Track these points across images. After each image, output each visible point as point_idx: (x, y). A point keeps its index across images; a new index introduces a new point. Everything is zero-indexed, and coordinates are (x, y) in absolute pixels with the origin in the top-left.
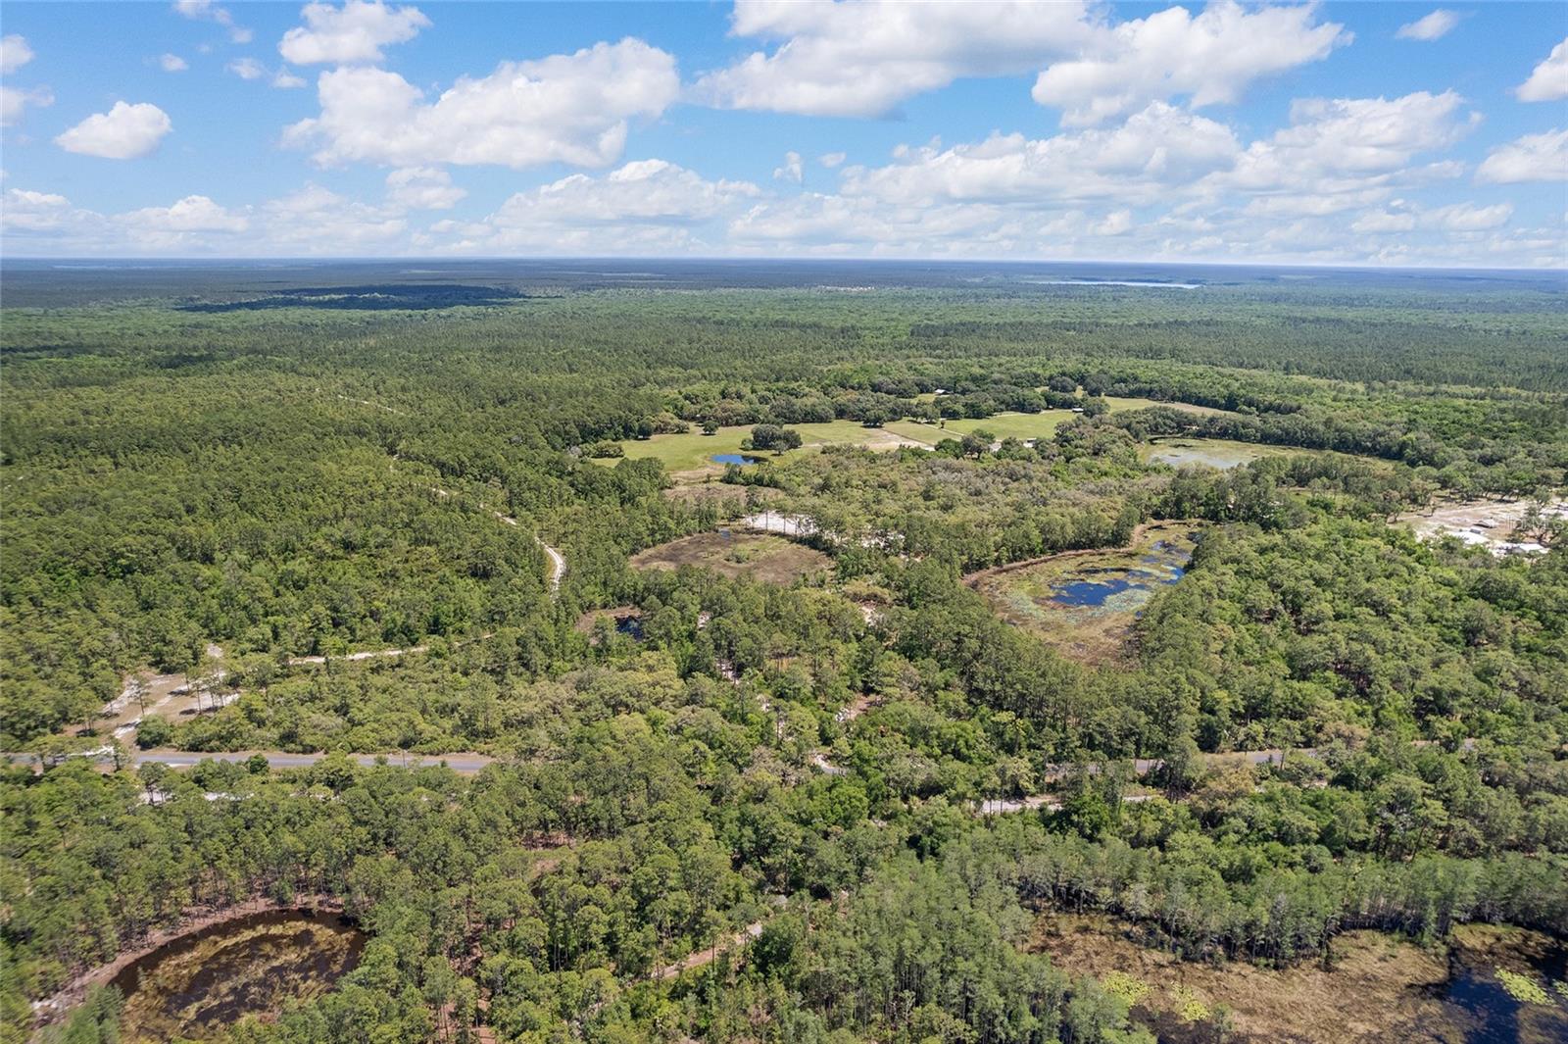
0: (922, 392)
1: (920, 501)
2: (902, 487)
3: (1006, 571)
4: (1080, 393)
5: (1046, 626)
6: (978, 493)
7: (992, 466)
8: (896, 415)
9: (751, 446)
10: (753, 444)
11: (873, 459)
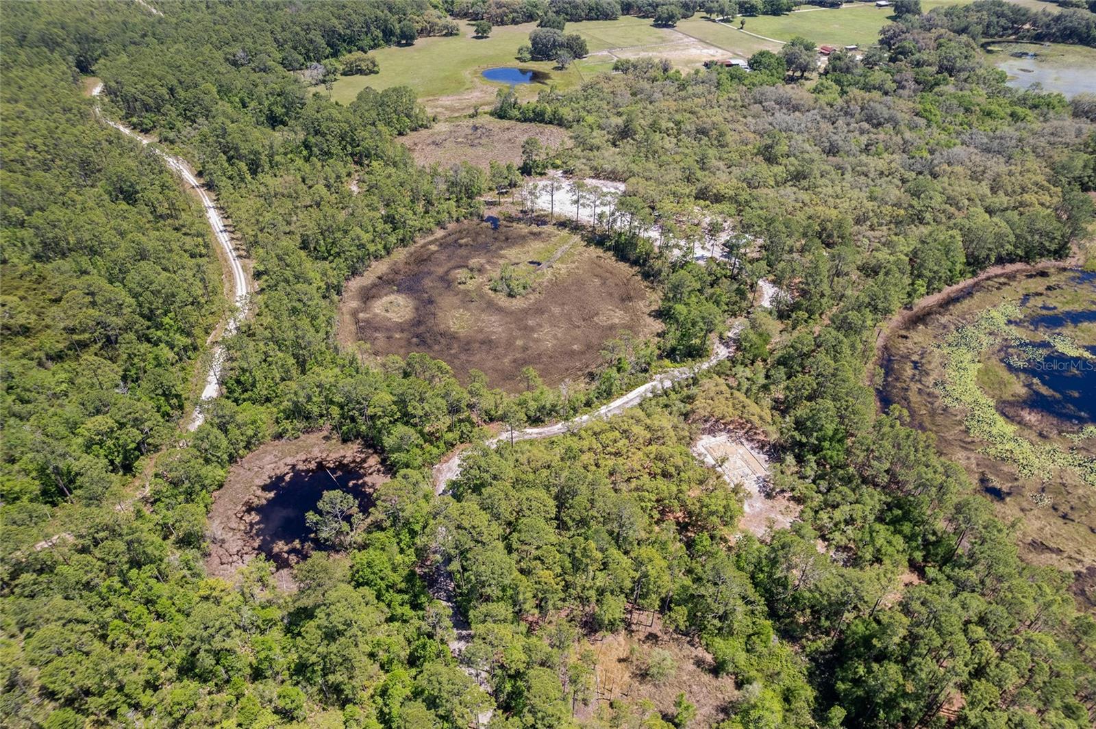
8: (688, 9)
9: (529, 56)
10: (531, 53)
11: (682, 87)
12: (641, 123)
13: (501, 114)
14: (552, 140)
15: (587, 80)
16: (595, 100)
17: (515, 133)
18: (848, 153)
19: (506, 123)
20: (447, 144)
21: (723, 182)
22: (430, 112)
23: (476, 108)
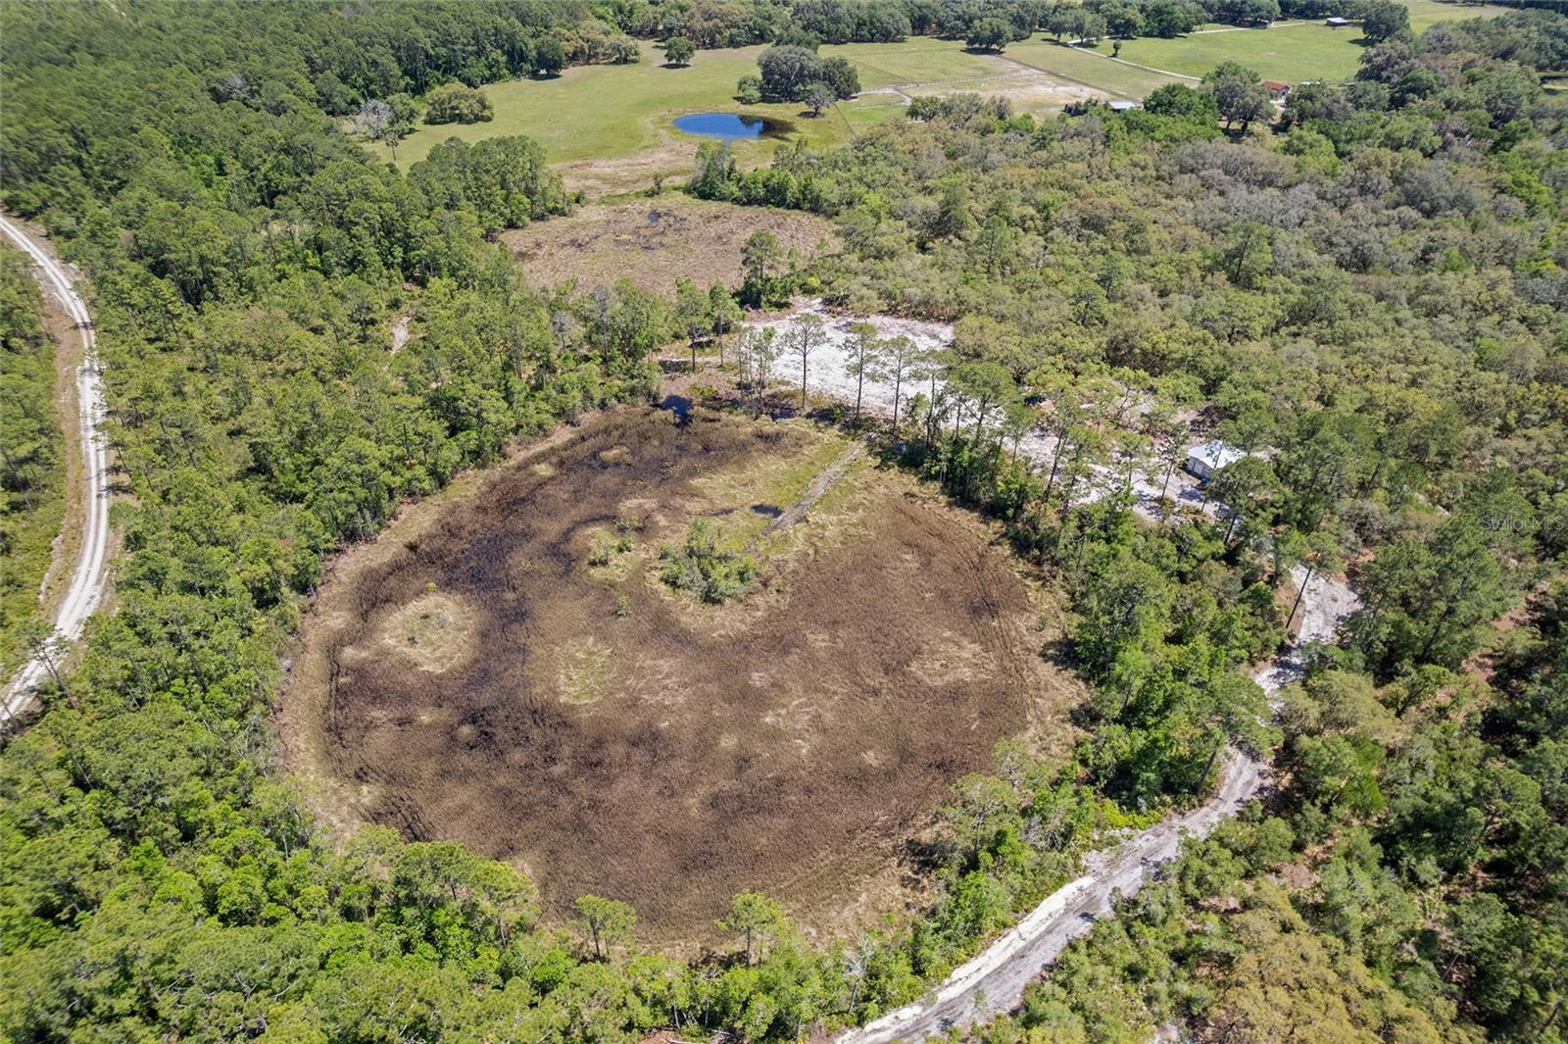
9: (757, 95)
10: (761, 88)
11: (1042, 142)
12: (971, 207)
13: (704, 191)
14: (800, 239)
15: (861, 132)
16: (880, 164)
17: (731, 225)
19: (713, 207)
20: (599, 245)
22: (570, 186)
23: (658, 180)
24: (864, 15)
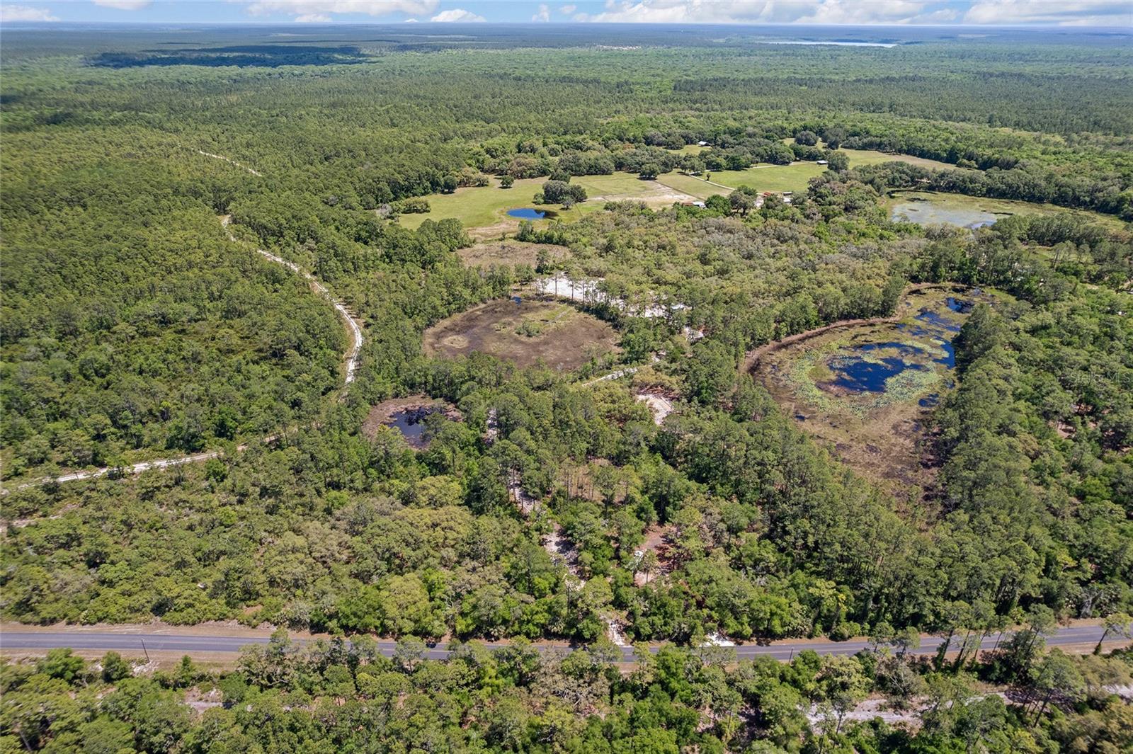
0: (687, 143)
1: (697, 266)
2: (680, 250)
3: (785, 346)
4: (820, 146)
5: (835, 421)
6: (750, 256)
7: (761, 227)
8: (667, 167)
9: (542, 201)
10: (543, 198)
11: (651, 219)
12: (619, 242)
13: (521, 238)
14: (557, 254)
15: (584, 216)
16: (589, 228)
17: (532, 250)
18: (759, 258)
19: (525, 244)
20: (484, 257)
21: (672, 274)
22: (471, 237)
23: (504, 234)
24: (592, 163)
